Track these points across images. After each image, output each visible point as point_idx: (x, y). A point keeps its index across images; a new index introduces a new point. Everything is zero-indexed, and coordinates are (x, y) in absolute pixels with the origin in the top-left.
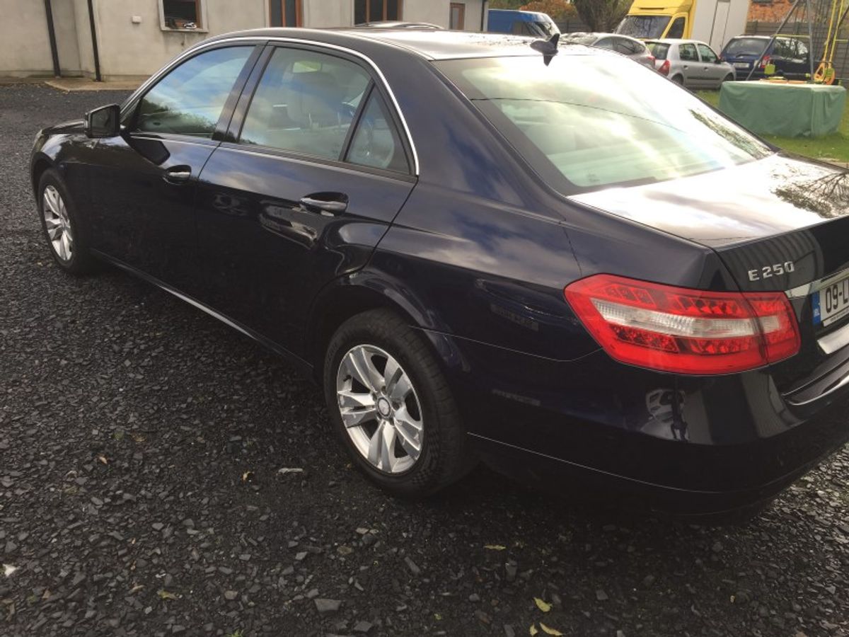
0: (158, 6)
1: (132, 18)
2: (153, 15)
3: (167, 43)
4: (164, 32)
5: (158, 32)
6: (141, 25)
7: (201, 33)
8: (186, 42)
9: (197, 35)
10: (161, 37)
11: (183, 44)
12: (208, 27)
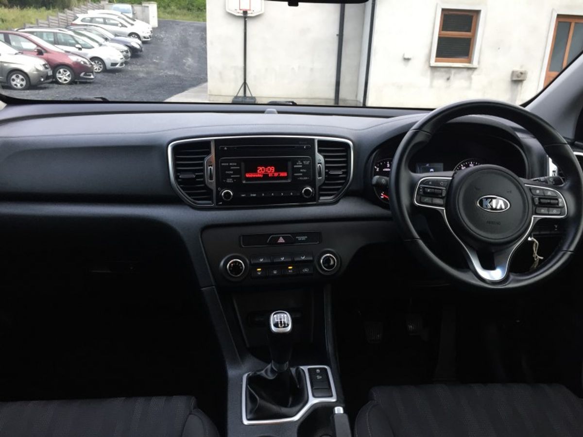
0: (432, 43)
1: (404, 55)
2: (426, 51)
3: (432, 78)
4: (434, 68)
5: (427, 66)
6: (410, 62)
7: (469, 69)
8: (452, 77)
9: (465, 70)
10: (429, 72)
11: (448, 79)
12: (479, 63)
